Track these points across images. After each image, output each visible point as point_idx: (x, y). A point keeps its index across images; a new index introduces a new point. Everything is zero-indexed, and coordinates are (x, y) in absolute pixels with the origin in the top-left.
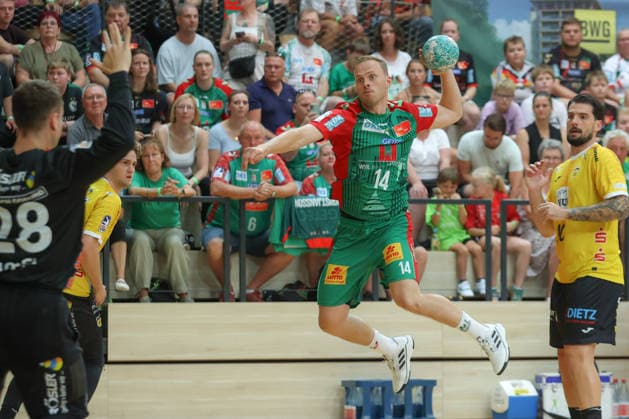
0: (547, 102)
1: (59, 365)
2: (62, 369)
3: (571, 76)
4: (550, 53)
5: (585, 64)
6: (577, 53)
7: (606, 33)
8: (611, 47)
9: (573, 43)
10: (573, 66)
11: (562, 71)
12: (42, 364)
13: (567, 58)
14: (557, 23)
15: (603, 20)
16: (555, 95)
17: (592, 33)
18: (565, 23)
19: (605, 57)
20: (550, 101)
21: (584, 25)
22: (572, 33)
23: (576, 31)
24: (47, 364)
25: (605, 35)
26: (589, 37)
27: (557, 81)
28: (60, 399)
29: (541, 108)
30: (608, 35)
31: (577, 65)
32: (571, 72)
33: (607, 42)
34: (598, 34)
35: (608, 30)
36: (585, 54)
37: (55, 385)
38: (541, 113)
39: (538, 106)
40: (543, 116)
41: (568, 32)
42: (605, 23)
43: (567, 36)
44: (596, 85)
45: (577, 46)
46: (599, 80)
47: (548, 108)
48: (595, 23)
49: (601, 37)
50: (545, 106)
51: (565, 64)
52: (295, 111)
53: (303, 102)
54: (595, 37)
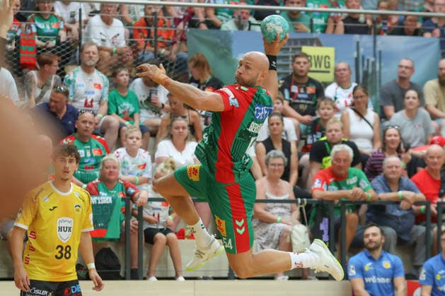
0: (279, 121)
3: (300, 99)
4: (282, 79)
5: (311, 90)
6: (306, 80)
7: (327, 65)
8: (329, 77)
10: (302, 91)
11: (292, 95)
13: (296, 84)
14: (287, 57)
15: (324, 55)
17: (316, 66)
18: (296, 56)
19: (326, 84)
20: (282, 120)
21: (309, 58)
22: (302, 64)
23: (305, 63)
25: (326, 67)
26: (313, 68)
27: (286, 103)
29: (275, 126)
30: (329, 67)
31: (305, 90)
32: (300, 96)
33: (328, 72)
34: (320, 66)
35: (329, 63)
36: (311, 81)
38: (275, 129)
39: (272, 124)
40: (277, 132)
41: (299, 63)
42: (326, 57)
43: (298, 67)
44: (323, 109)
45: (306, 75)
46: (326, 104)
47: (281, 125)
48: (318, 57)
49: (323, 68)
50: (278, 124)
51: (294, 89)
54: (318, 69)
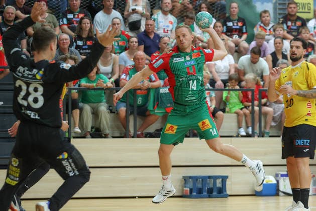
0: (281, 42)
1: (66, 155)
2: (68, 156)
3: (293, 29)
4: (282, 18)
5: (299, 23)
6: (295, 18)
8: (311, 15)
9: (293, 13)
10: (293, 24)
11: (288, 27)
12: (58, 158)
13: (290, 20)
14: (285, 3)
15: (307, 2)
16: (285, 38)
17: (302, 9)
18: (289, 4)
19: (309, 20)
20: (282, 41)
21: (298, 4)
22: (293, 8)
23: (295, 7)
24: (61, 157)
25: (308, 9)
26: (301, 10)
27: (286, 31)
28: (73, 169)
29: (278, 45)
30: (310, 9)
31: (295, 24)
32: (292, 27)
33: (310, 12)
34: (305, 9)
35: (310, 7)
36: (299, 18)
37: (68, 164)
38: (278, 47)
39: (276, 44)
40: (279, 49)
41: (291, 8)
42: (309, 3)
43: (290, 10)
44: (304, 33)
45: (295, 14)
46: (306, 31)
47: (281, 44)
48: (304, 4)
49: (307, 10)
50: (280, 43)
51: (290, 23)
52: (160, 46)
53: (164, 42)
54: (304, 10)
